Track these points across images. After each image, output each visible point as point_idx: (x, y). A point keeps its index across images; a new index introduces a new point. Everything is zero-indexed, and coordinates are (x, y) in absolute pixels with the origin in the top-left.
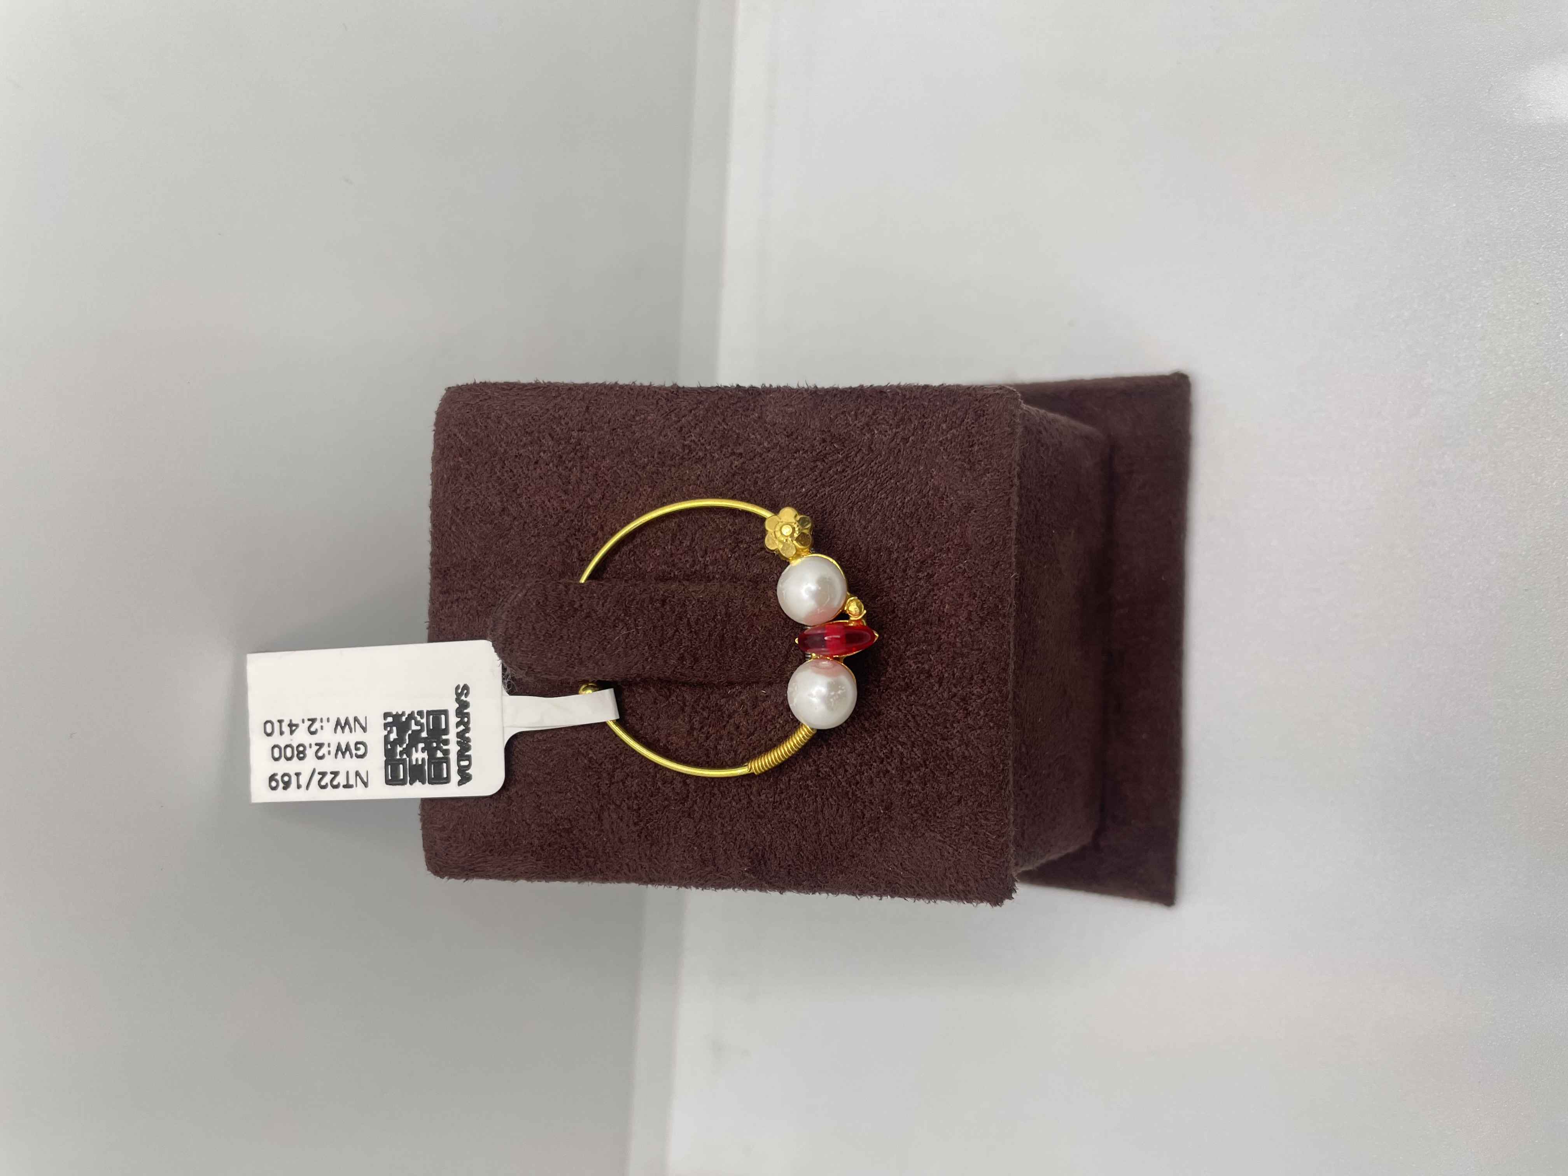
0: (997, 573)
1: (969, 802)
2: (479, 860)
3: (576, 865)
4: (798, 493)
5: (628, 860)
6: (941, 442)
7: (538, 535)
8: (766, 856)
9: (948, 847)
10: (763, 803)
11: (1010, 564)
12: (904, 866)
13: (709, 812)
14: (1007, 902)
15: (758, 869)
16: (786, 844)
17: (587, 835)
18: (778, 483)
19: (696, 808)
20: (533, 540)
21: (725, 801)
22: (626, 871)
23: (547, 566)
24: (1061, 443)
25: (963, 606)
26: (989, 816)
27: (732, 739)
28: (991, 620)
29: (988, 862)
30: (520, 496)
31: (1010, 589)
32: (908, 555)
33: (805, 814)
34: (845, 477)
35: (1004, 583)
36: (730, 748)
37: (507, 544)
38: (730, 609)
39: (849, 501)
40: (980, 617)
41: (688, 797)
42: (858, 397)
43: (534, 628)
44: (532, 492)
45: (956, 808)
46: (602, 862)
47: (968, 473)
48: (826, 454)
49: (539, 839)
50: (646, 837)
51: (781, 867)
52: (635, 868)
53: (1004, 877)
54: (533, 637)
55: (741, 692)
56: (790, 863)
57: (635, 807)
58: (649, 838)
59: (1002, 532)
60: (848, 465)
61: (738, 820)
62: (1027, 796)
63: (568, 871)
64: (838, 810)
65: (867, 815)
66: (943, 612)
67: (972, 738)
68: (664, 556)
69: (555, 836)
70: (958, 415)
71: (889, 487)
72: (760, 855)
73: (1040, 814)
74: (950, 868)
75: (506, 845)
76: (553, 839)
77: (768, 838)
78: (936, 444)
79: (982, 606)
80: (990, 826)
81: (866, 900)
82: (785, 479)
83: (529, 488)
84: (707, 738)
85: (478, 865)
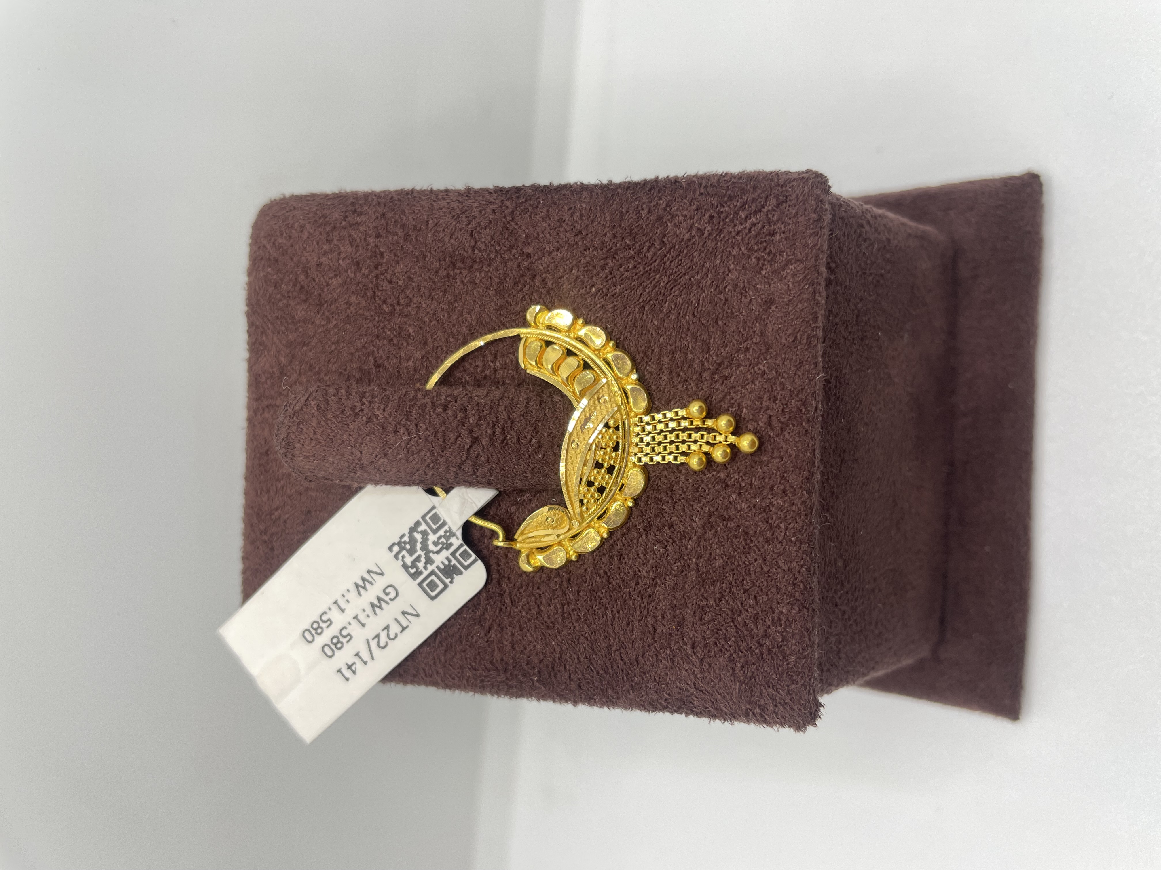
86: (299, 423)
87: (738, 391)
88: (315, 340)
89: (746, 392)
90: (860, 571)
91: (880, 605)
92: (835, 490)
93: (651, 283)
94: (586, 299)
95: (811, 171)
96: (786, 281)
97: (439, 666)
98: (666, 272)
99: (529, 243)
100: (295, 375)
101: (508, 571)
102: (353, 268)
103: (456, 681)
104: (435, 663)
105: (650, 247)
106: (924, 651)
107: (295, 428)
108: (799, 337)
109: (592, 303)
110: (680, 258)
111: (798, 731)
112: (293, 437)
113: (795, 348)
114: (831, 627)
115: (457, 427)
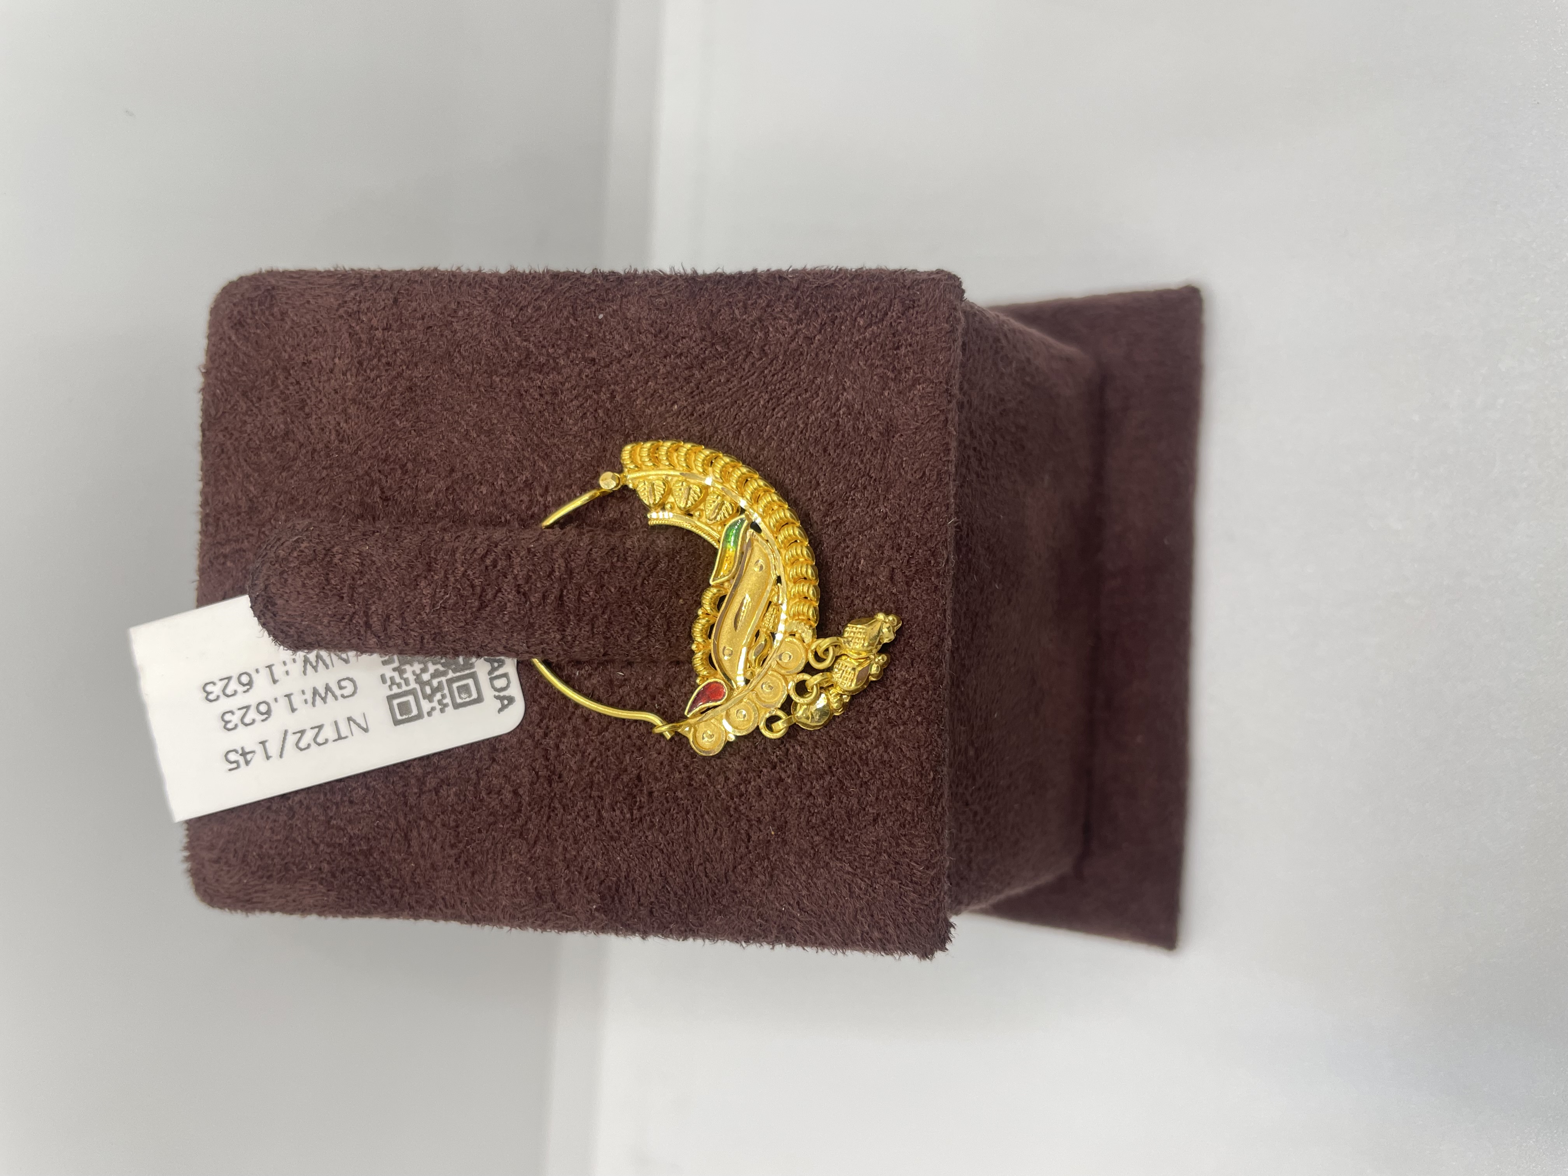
0: (929, 518)
1: (888, 821)
2: (257, 888)
3: (378, 897)
4: (668, 412)
5: (443, 893)
6: (856, 343)
7: (331, 465)
8: (621, 890)
9: (859, 881)
10: (617, 821)
11: (948, 506)
12: (802, 906)
13: (548, 831)
14: (939, 954)
15: (611, 906)
16: (647, 874)
17: (390, 860)
18: (641, 398)
19: (530, 826)
20: (324, 473)
21: (569, 817)
22: (442, 906)
23: (341, 507)
24: (1028, 360)
25: (884, 562)
26: (916, 841)
27: (578, 736)
28: (921, 580)
29: (913, 901)
30: (308, 415)
31: (946, 540)
32: (812, 494)
33: (672, 835)
34: (730, 389)
35: (938, 531)
36: (576, 748)
37: (292, 478)
38: (573, 563)
39: (736, 422)
40: (906, 576)
41: (520, 811)
42: (749, 284)
43: (304, 585)
44: (324, 410)
45: (871, 829)
46: (411, 895)
47: (892, 384)
48: (705, 358)
49: (329, 863)
50: (466, 863)
51: (642, 905)
52: (452, 902)
53: (933, 921)
54: (302, 597)
55: (590, 675)
56: (653, 899)
57: (452, 824)
58: (471, 865)
59: (936, 464)
60: (734, 373)
61: (585, 843)
62: (975, 814)
63: (368, 905)
64: (715, 831)
65: (754, 838)
66: (857, 569)
67: (894, 736)
68: (491, 494)
69: (350, 860)
70: (880, 307)
71: (788, 402)
72: (614, 889)
73: (995, 837)
74: (862, 910)
75: (287, 870)
76: (347, 863)
77: (624, 867)
78: (850, 346)
79: (908, 561)
80: (917, 854)
81: (753, 949)
82: (652, 392)
83: (321, 405)
84: (546, 735)
85: (256, 895)
86: (282, 573)
87: (854, 537)
88: (299, 463)
89: (865, 540)
90: (994, 763)
91: (1016, 806)
92: (967, 663)
93: (748, 401)
94: (666, 419)
95: (943, 271)
96: (913, 404)
97: (465, 892)
98: (767, 388)
99: (592, 346)
100: (269, 509)
101: (559, 768)
102: (354, 371)
103: (487, 913)
104: (458, 890)
105: (747, 356)
106: (1065, 866)
107: (277, 578)
108: (927, 473)
109: (674, 424)
110: (784, 371)
111: (924, 959)
112: (274, 591)
113: (923, 485)
114: (960, 831)
115: (497, 578)
